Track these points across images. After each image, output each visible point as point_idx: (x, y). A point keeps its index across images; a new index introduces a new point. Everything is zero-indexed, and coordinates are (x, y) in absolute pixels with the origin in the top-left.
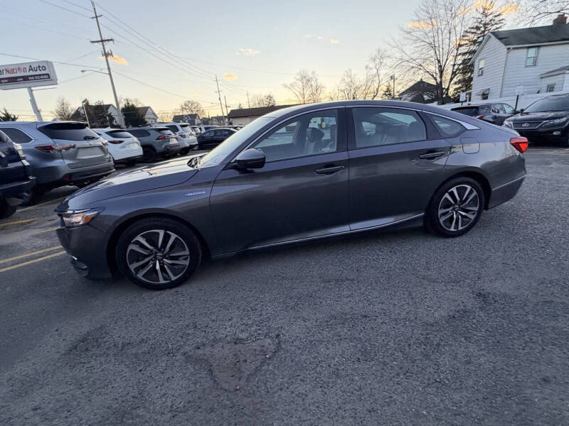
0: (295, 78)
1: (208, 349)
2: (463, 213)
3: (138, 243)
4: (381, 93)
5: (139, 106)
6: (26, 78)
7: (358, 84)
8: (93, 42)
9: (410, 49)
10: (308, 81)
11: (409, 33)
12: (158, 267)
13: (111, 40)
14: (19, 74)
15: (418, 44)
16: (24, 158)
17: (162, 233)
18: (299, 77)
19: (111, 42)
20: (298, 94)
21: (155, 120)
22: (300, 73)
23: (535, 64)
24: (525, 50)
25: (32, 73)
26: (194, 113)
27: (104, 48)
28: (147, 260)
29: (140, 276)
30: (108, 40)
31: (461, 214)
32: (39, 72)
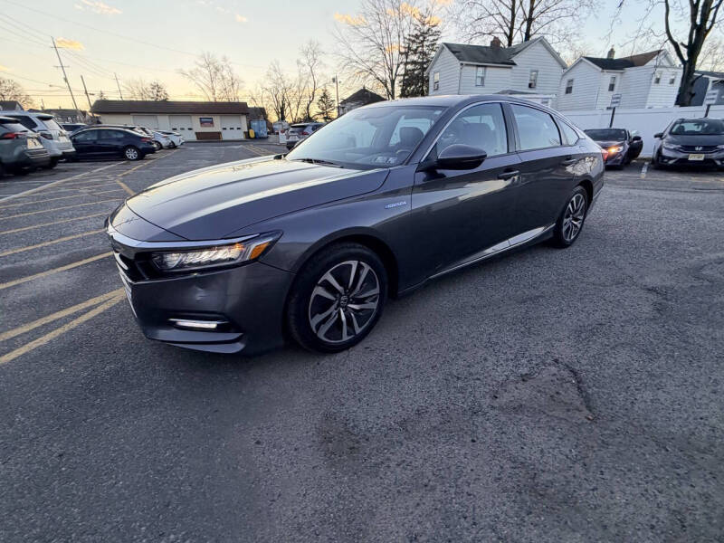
1: (506, 395)
3: (325, 283)
7: (287, 84)
9: (358, 48)
10: (217, 69)
12: (343, 318)
15: (366, 44)
17: (354, 264)
18: (203, 62)
23: (483, 85)
24: (475, 68)
29: (321, 335)
31: (574, 224)
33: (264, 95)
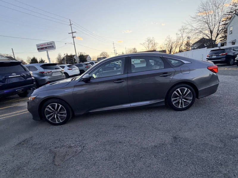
0: (145, 41)
1: (59, 149)
2: (185, 100)
3: (48, 108)
4: (184, 44)
5: (85, 55)
6: (46, 48)
7: (173, 41)
8: (69, 33)
9: (196, 25)
10: (151, 41)
11: (195, 18)
13: (75, 32)
14: (44, 46)
15: (199, 23)
16: (33, 76)
17: (56, 104)
18: (147, 40)
19: (75, 33)
20: (146, 47)
21: (90, 59)
22: (147, 38)
25: (48, 46)
26: (105, 56)
27: (73, 35)
28: (52, 114)
29: (49, 120)
30: (74, 32)
31: (184, 101)
32: (50, 45)
33: (165, 46)
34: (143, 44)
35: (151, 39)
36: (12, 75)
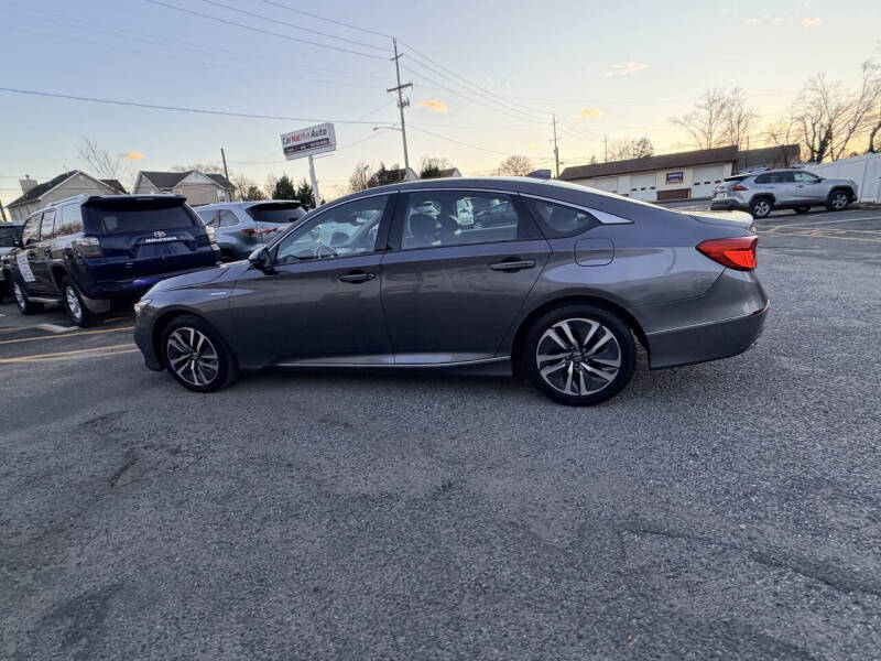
0: (696, 105)
2: (589, 368)
3: (175, 338)
5: (446, 167)
6: (308, 146)
8: (390, 91)
10: (723, 106)
12: (192, 367)
13: (410, 85)
14: (302, 141)
18: (704, 102)
19: (409, 87)
20: (697, 132)
22: (708, 94)
25: (314, 139)
27: (400, 97)
28: (183, 358)
29: (179, 373)
30: (406, 86)
31: (585, 370)
32: (320, 137)
33: (794, 127)
34: (686, 119)
35: (728, 94)
36: (154, 237)
